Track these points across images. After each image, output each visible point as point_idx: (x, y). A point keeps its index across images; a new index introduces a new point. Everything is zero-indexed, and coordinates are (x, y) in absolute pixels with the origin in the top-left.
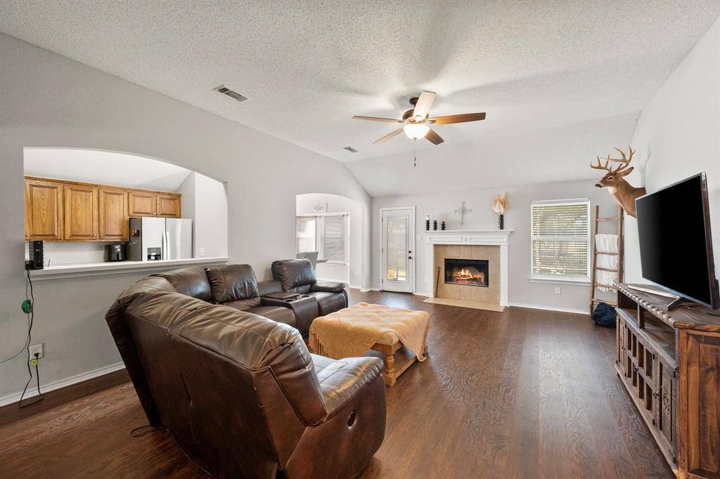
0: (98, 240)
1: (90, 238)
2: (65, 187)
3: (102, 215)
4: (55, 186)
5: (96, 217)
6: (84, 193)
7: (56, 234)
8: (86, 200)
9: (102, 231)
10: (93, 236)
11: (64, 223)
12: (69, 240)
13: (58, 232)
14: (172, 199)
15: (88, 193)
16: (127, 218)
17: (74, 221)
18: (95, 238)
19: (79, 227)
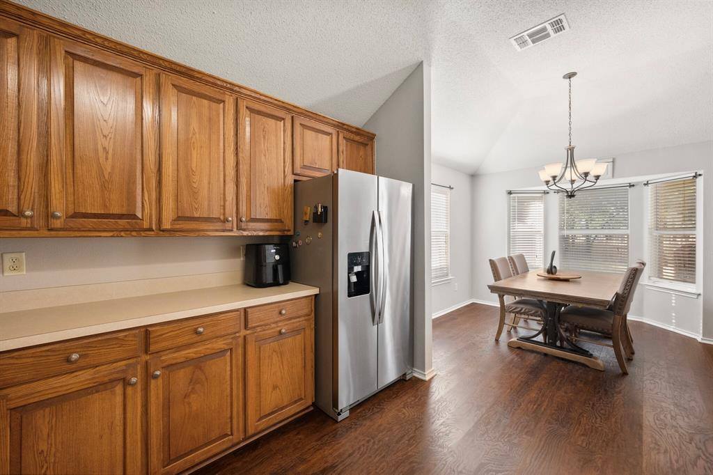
0: (235, 233)
1: (218, 226)
2: (163, 77)
3: (244, 168)
4: (135, 70)
5: (231, 172)
6: (206, 102)
7: (139, 215)
8: (210, 119)
9: (243, 209)
10: (226, 220)
11: (159, 182)
12: (171, 232)
13: (143, 209)
14: (362, 143)
15: (214, 105)
16: (290, 180)
17: (182, 175)
18: (228, 226)
19: (194, 193)
